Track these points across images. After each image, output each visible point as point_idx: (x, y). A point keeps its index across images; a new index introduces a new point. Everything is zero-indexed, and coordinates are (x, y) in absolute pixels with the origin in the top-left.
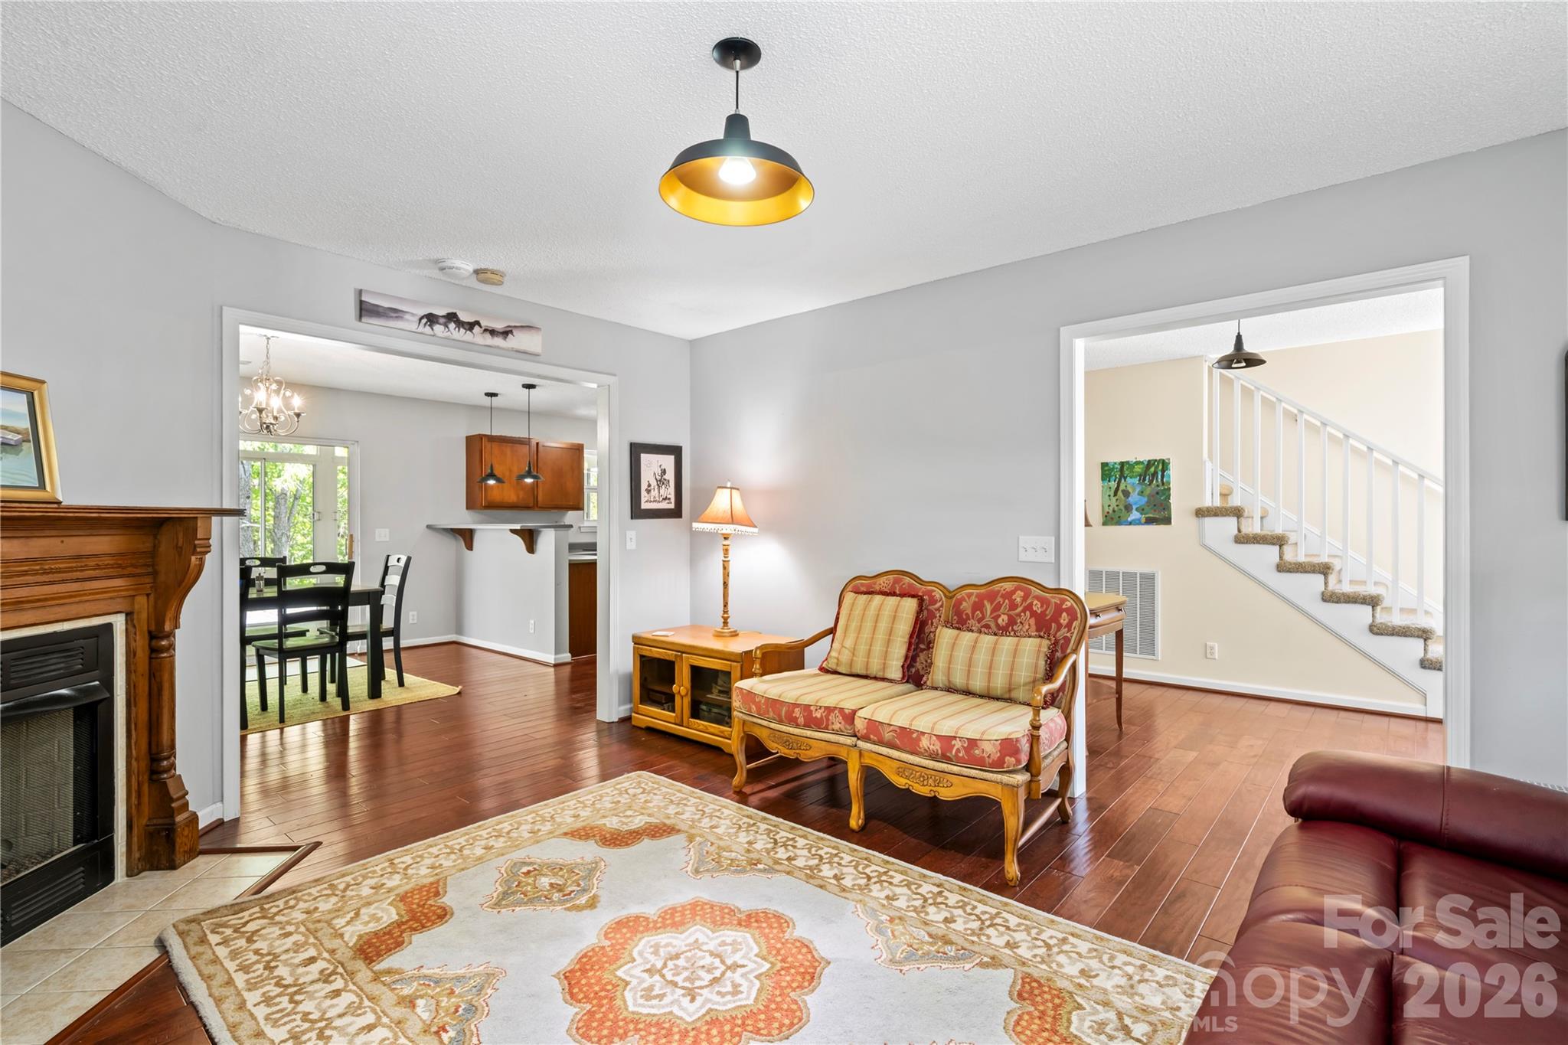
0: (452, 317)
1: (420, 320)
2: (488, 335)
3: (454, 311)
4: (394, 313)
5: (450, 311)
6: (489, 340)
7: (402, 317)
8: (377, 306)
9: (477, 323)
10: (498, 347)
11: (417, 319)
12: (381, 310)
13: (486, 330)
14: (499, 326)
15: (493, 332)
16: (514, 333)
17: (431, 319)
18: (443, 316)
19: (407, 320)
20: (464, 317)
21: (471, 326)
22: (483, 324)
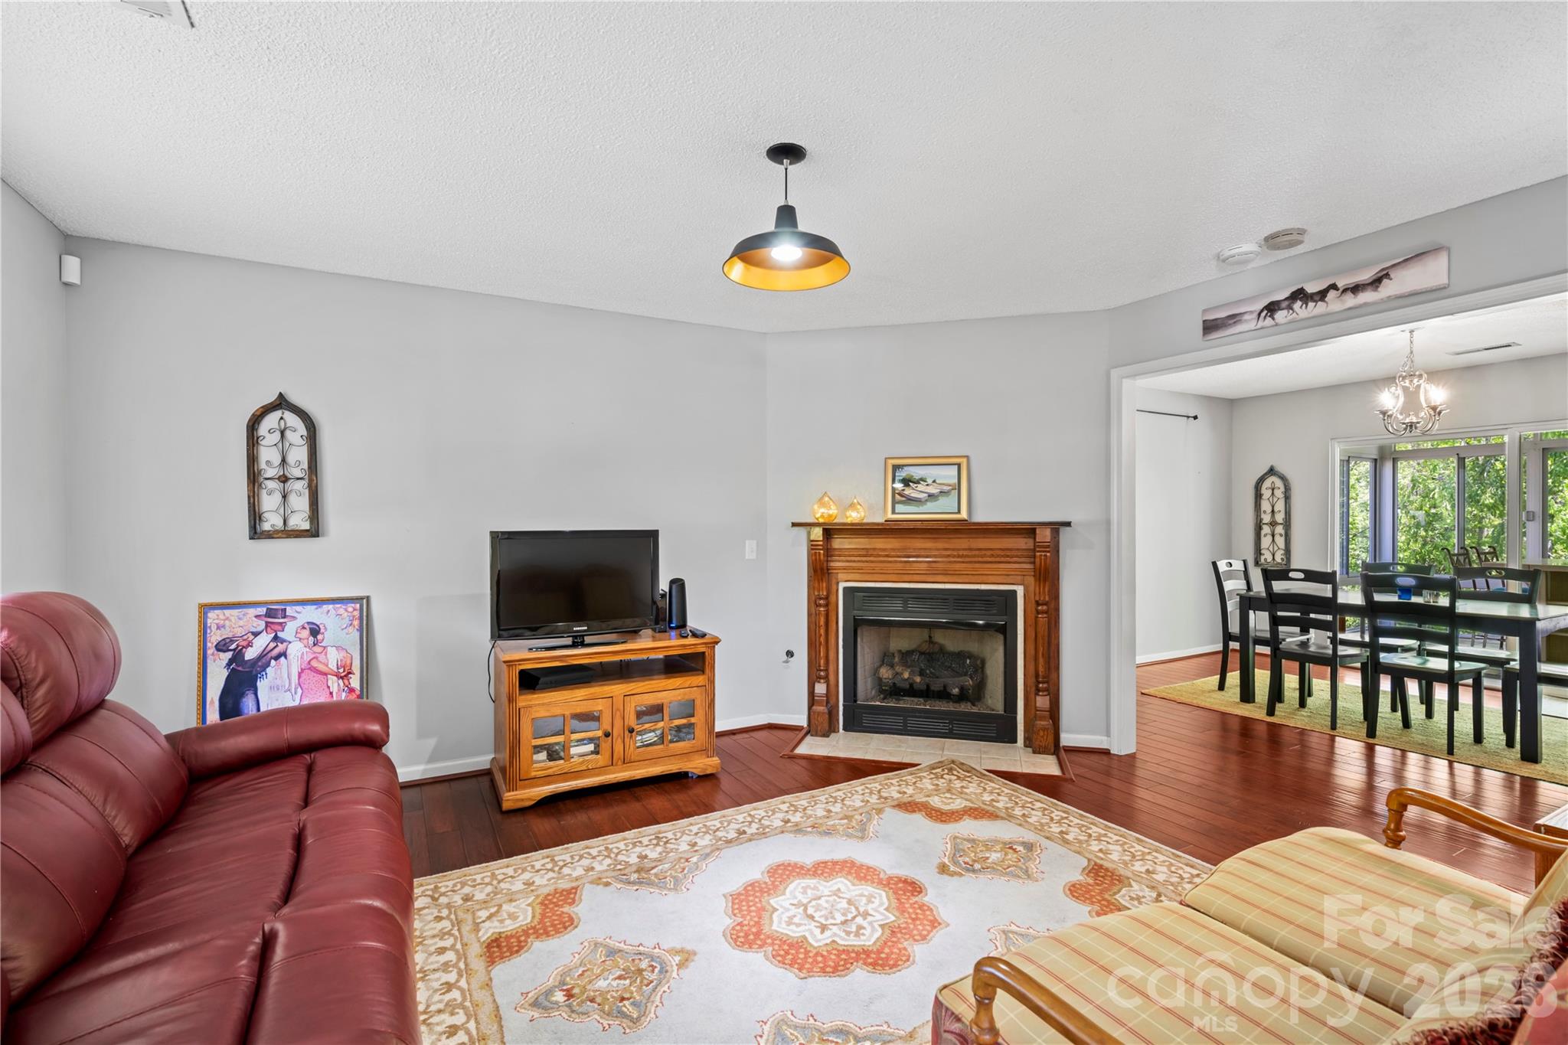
0: (1299, 295)
1: (1259, 314)
2: (1349, 295)
3: (1300, 287)
4: (1234, 319)
5: (1294, 289)
6: (1350, 300)
7: (1240, 320)
8: (1216, 319)
9: (1334, 287)
10: (1366, 304)
11: (1255, 315)
12: (1219, 322)
13: (1345, 291)
14: (1366, 276)
15: (1356, 289)
16: (1392, 276)
17: (1272, 308)
18: (1286, 299)
19: (1246, 320)
20: (1311, 288)
21: (1322, 295)
22: (1341, 284)
